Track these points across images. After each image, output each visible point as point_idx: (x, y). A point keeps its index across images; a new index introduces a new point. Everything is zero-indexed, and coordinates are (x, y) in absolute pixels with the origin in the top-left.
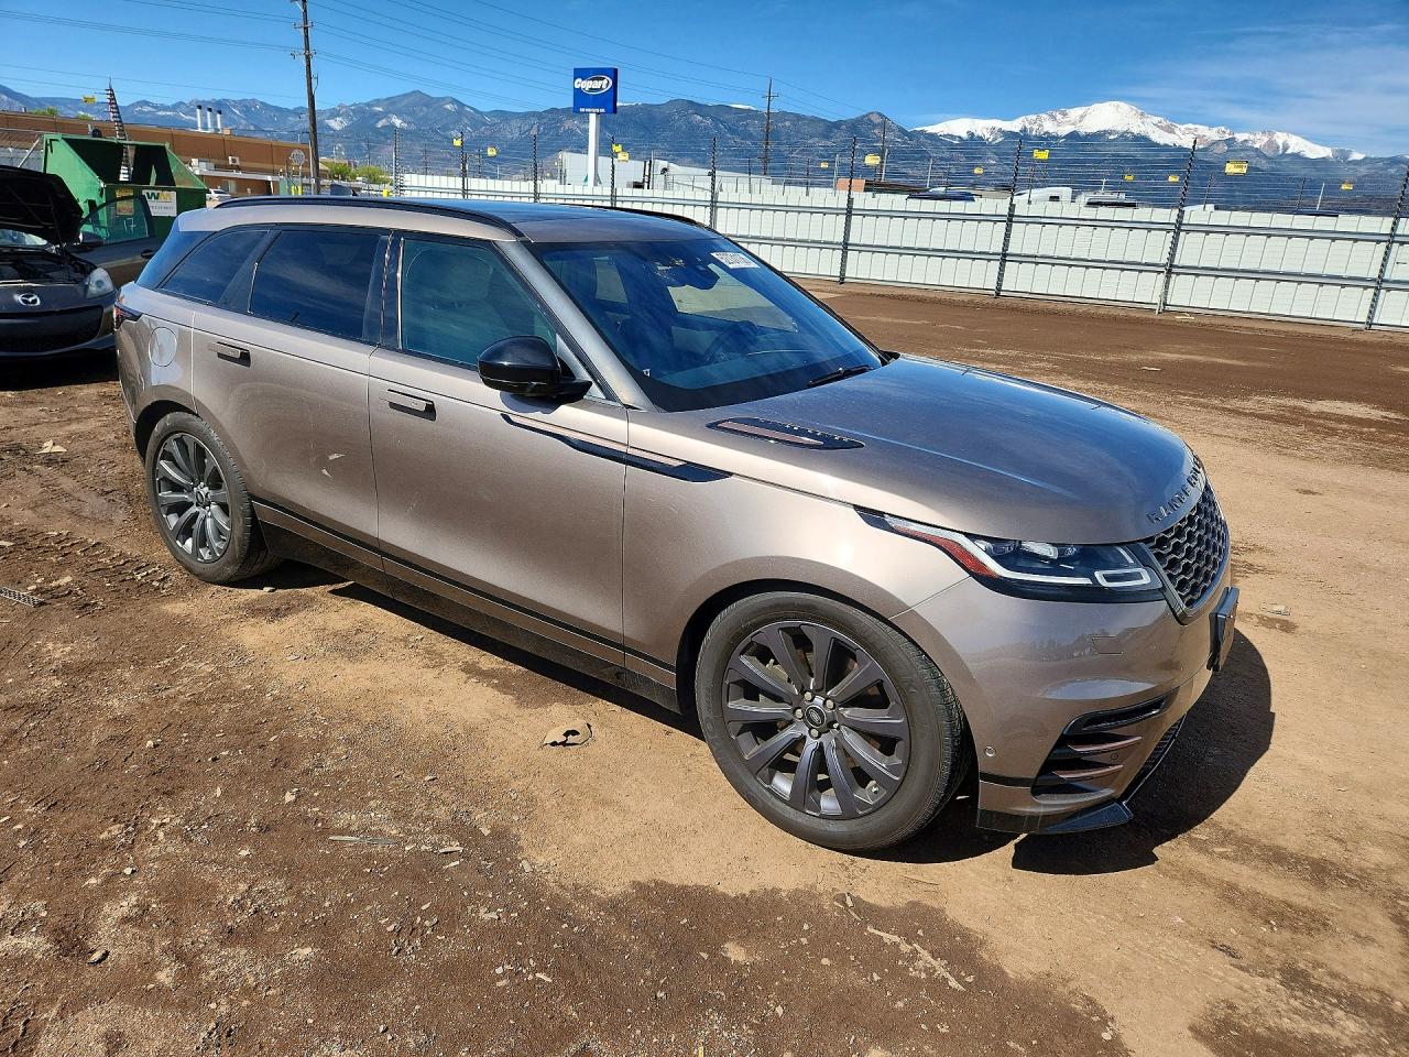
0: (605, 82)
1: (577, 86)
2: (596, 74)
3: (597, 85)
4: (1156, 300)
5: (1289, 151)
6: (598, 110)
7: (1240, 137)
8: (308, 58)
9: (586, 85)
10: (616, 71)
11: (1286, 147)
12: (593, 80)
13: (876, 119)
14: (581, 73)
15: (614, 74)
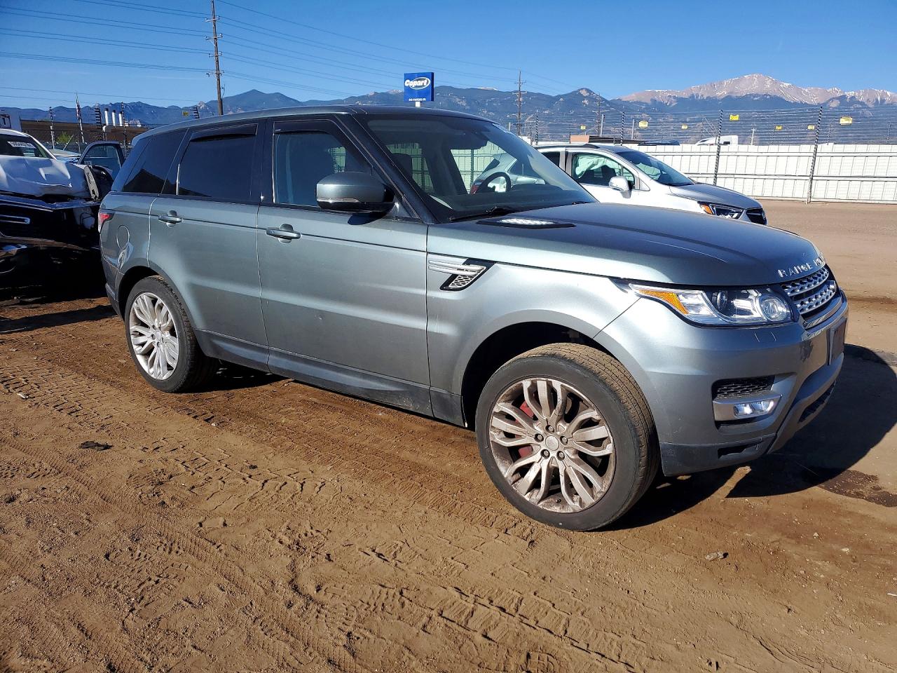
0: (426, 81)
1: (406, 85)
2: (419, 76)
3: (420, 83)
4: (806, 195)
5: (886, 103)
6: (420, 99)
7: (850, 94)
8: (218, 75)
9: (412, 84)
10: (433, 74)
11: (883, 101)
12: (417, 80)
13: (584, 93)
14: (410, 77)
15: (432, 76)
